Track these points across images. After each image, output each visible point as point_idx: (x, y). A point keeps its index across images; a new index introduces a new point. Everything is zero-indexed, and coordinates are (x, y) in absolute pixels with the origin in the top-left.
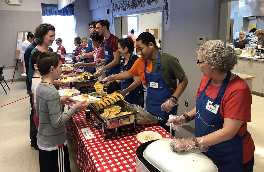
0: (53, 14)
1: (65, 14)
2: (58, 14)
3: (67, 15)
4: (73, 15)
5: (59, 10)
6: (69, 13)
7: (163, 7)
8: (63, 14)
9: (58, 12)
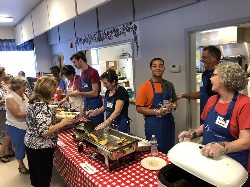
0: (11, 49)
1: (24, 49)
2: (17, 49)
3: (26, 50)
4: (32, 51)
5: (17, 46)
6: (28, 48)
7: (133, 39)
8: (21, 49)
9: (16, 47)
